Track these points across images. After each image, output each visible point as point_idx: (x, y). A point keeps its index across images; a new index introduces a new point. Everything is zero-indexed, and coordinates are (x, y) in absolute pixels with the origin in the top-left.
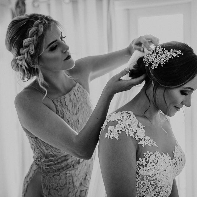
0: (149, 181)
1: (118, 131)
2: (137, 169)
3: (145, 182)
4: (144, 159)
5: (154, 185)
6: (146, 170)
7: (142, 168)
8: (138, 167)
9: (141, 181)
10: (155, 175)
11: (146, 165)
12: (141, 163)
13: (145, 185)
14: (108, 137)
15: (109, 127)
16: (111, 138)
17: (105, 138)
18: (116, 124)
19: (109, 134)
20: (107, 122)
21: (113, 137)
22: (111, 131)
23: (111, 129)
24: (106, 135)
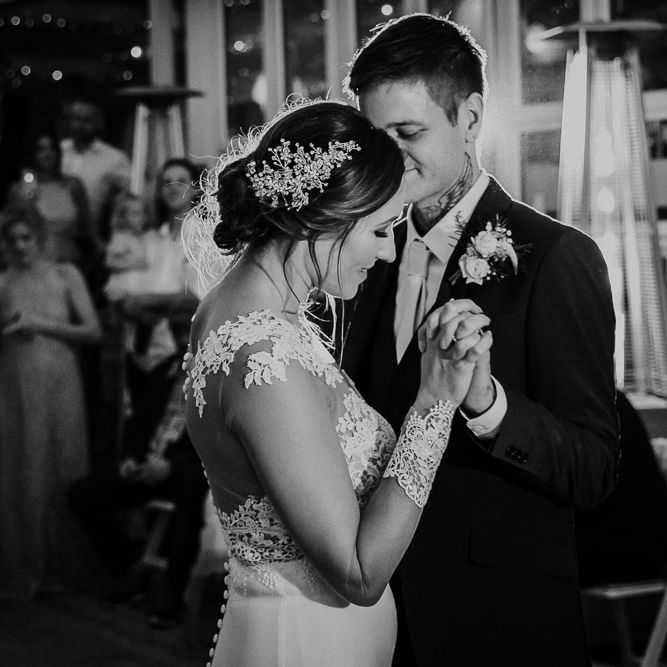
0: (375, 461)
1: (281, 360)
3: (366, 469)
4: (347, 416)
6: (359, 439)
7: (350, 440)
11: (355, 428)
12: (343, 429)
13: (369, 476)
14: (259, 382)
15: (251, 357)
16: (268, 381)
17: (247, 387)
18: (267, 346)
19: (258, 373)
20: (232, 351)
21: (273, 378)
22: (260, 364)
23: (259, 360)
24: (248, 381)
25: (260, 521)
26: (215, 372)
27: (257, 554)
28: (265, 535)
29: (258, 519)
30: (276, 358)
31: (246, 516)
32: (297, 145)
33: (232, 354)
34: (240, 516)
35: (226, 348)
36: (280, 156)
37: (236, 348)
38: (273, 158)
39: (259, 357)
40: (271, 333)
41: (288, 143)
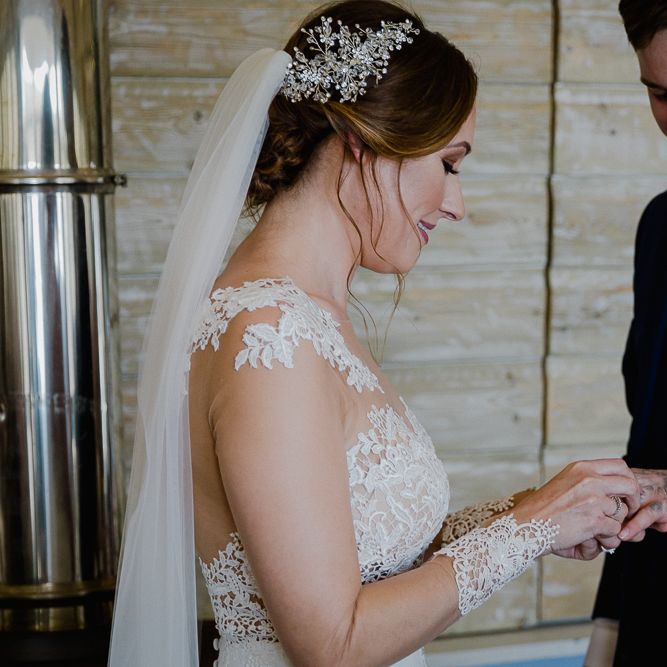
0: (407, 503)
1: (289, 338)
2: (359, 474)
3: (393, 511)
4: (372, 434)
5: (421, 515)
6: (387, 469)
7: (374, 467)
8: (358, 467)
9: (382, 513)
10: (419, 479)
11: (383, 453)
12: (366, 451)
13: (397, 522)
14: (254, 364)
15: (249, 329)
16: (267, 363)
17: (237, 368)
18: (272, 315)
19: (255, 352)
20: (227, 319)
21: (275, 361)
22: (260, 340)
23: (259, 334)
24: (240, 360)
25: (245, 575)
26: (203, 348)
27: (241, 628)
28: (251, 595)
29: (241, 573)
30: (283, 334)
31: (227, 566)
32: (340, 23)
33: (226, 323)
34: (220, 567)
35: (219, 315)
36: (318, 39)
37: (231, 315)
38: (309, 40)
39: (260, 330)
40: (282, 298)
41: (330, 20)
